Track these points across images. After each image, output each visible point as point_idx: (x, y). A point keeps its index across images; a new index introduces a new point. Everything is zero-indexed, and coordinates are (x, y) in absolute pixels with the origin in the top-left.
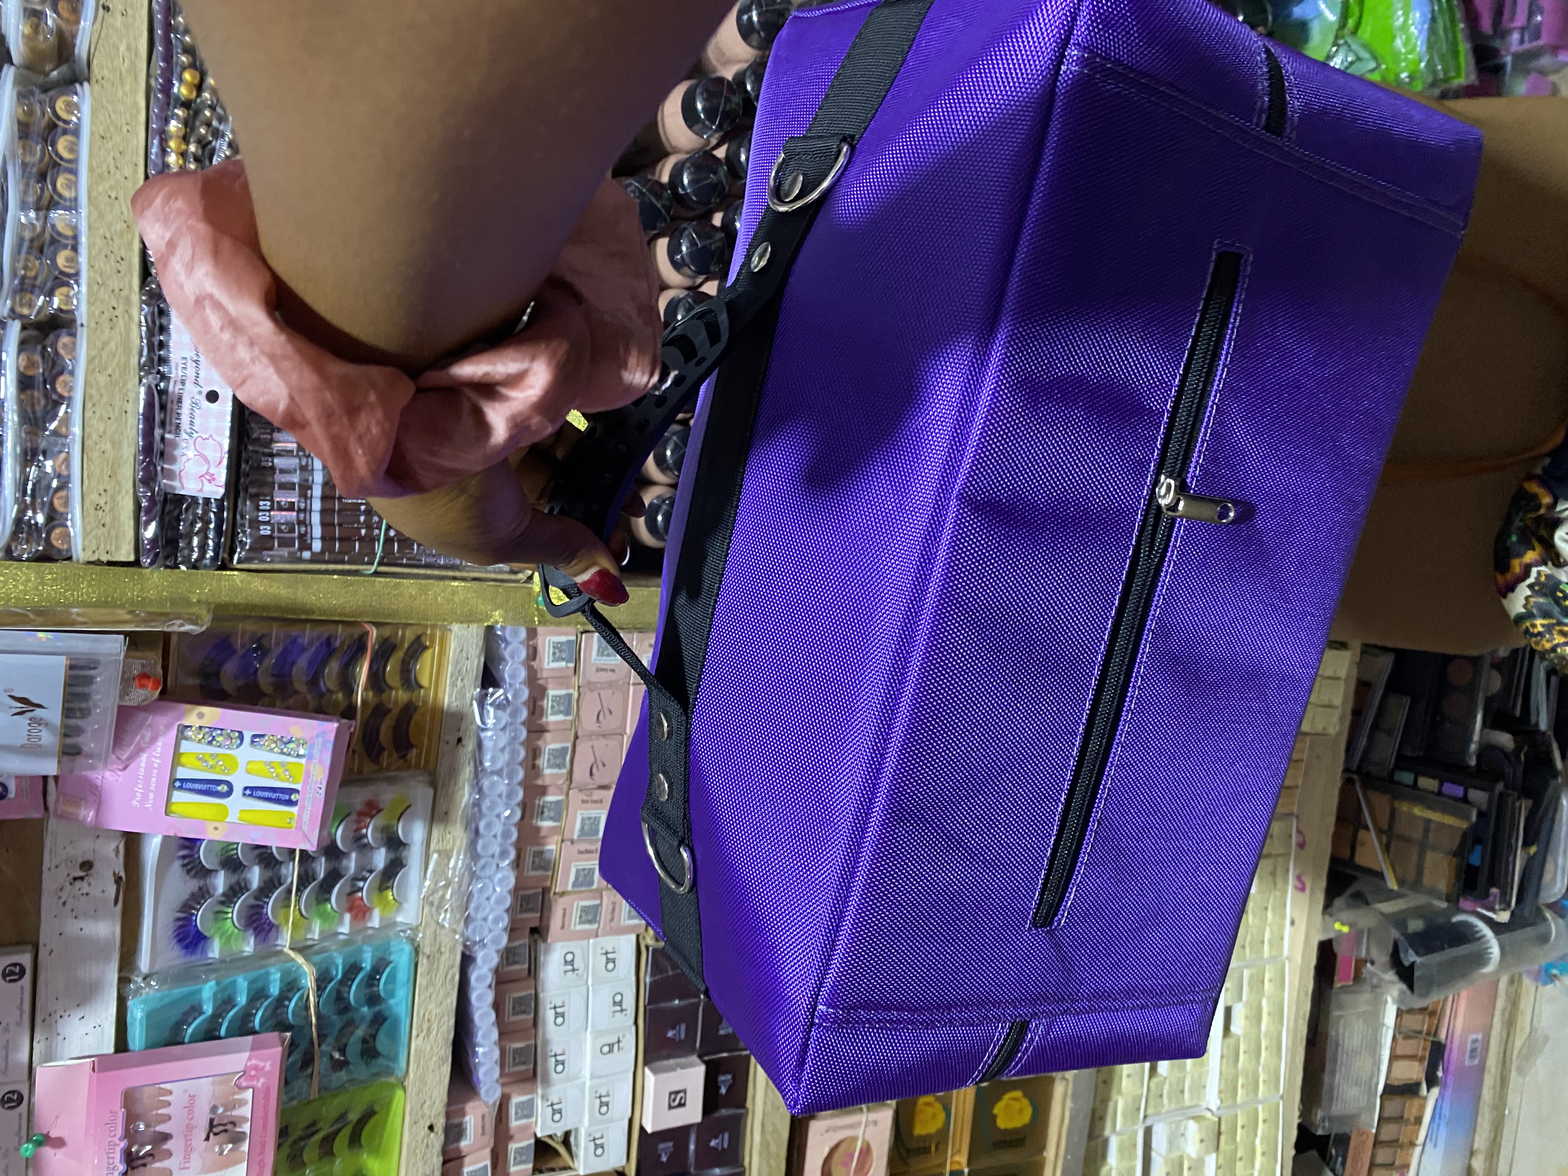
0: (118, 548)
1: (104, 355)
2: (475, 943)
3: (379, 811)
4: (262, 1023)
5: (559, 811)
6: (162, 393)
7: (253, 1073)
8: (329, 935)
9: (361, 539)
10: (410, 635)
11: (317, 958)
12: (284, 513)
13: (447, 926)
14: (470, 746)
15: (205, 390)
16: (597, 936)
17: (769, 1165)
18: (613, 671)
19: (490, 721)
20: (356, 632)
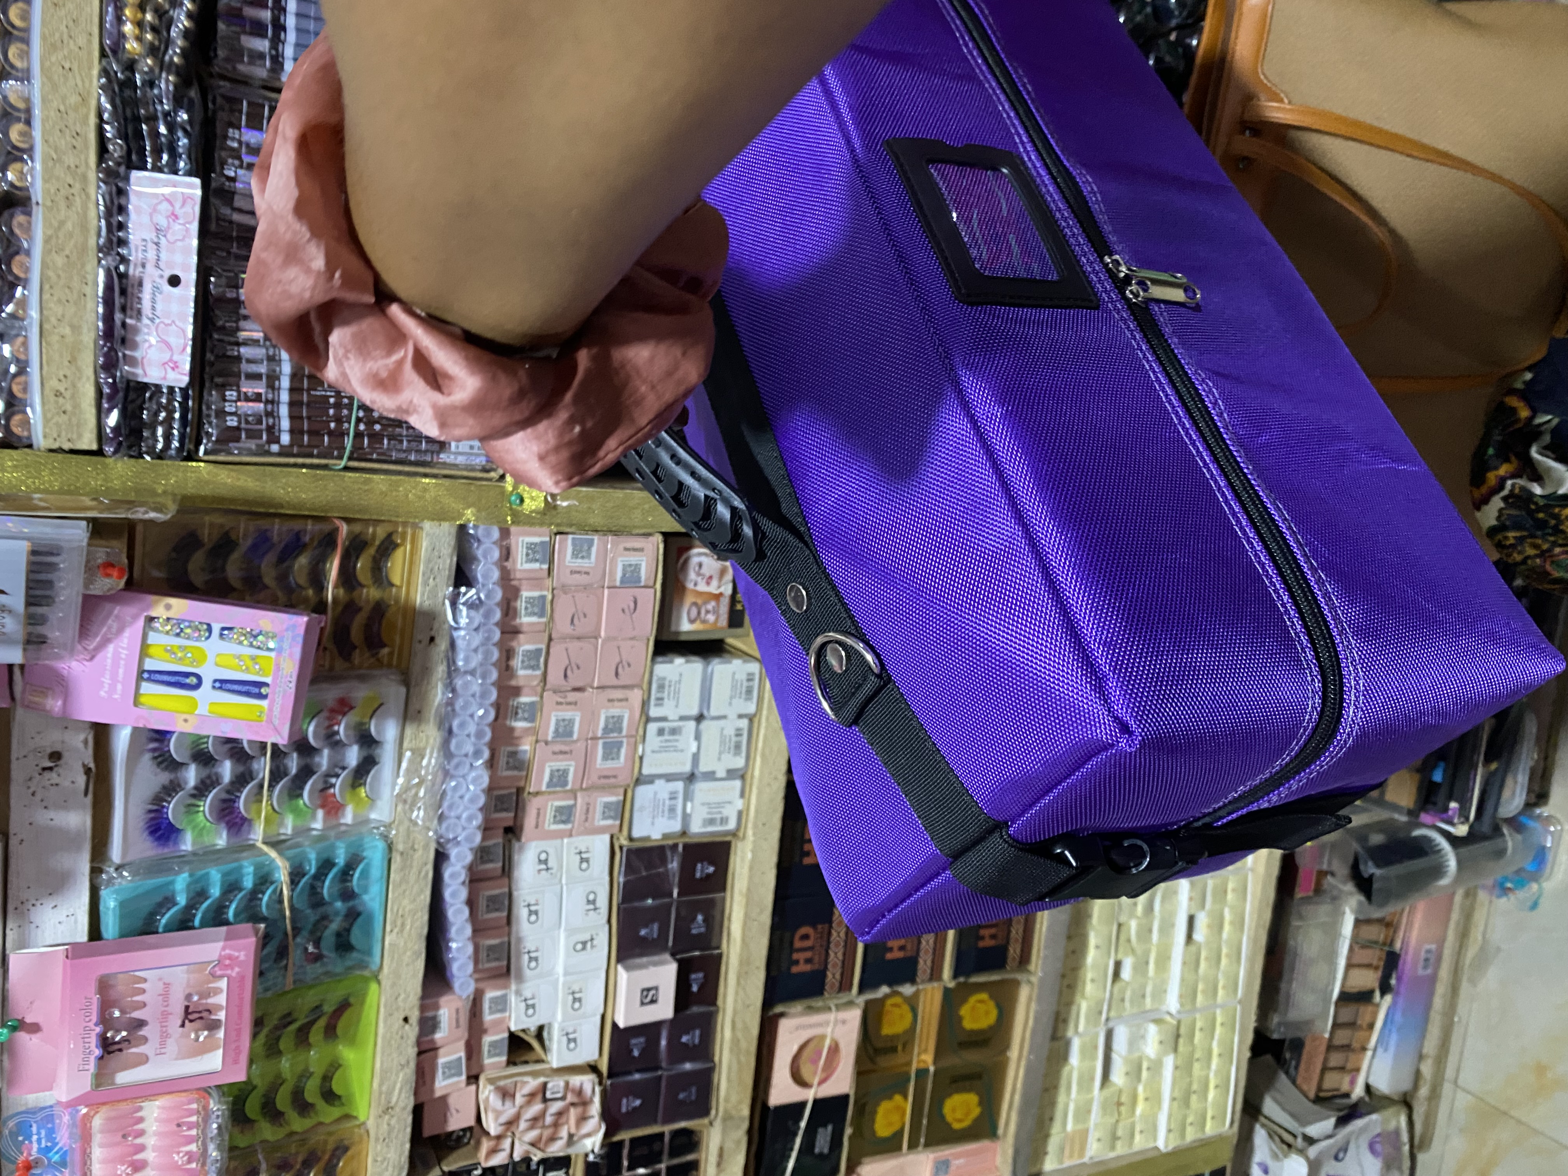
0: (80, 436)
1: (61, 234)
2: (448, 841)
3: (352, 708)
4: (236, 915)
5: (533, 712)
6: (123, 276)
7: (227, 962)
8: (302, 831)
9: (331, 433)
10: (381, 532)
11: (291, 853)
12: (251, 404)
13: (420, 822)
14: (442, 645)
15: (167, 274)
16: (571, 835)
17: (739, 1062)
18: (587, 573)
19: (463, 621)
20: (326, 527)
